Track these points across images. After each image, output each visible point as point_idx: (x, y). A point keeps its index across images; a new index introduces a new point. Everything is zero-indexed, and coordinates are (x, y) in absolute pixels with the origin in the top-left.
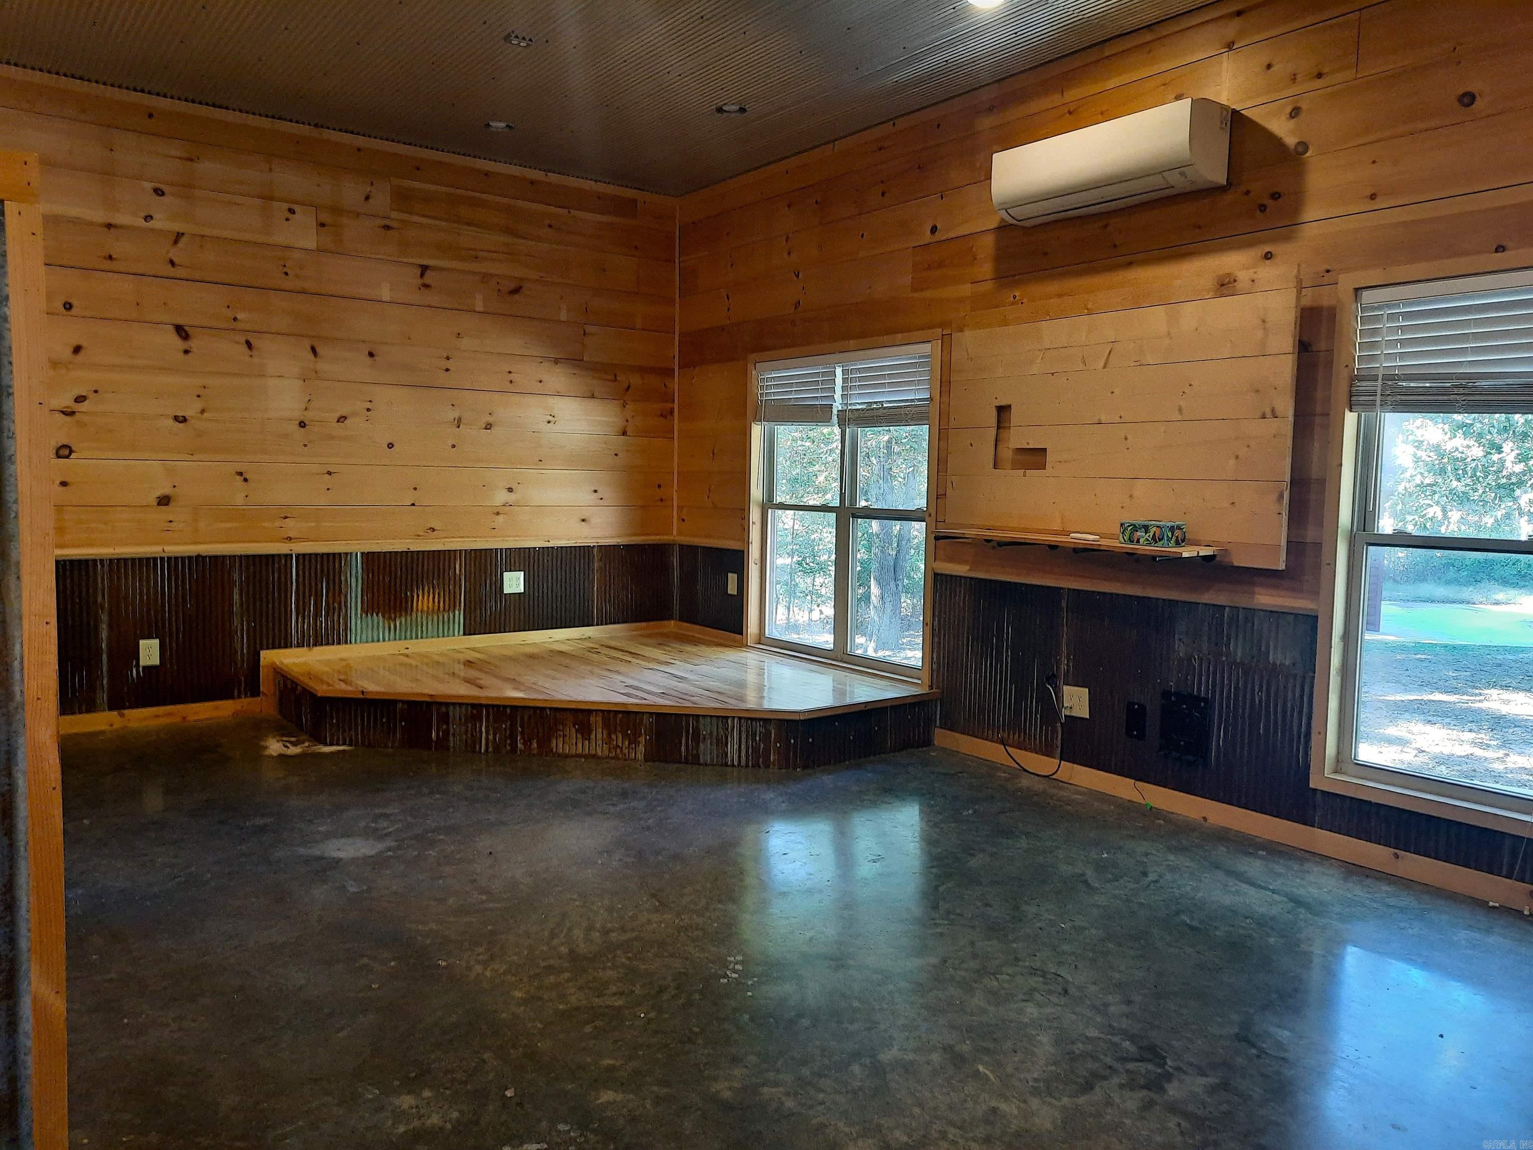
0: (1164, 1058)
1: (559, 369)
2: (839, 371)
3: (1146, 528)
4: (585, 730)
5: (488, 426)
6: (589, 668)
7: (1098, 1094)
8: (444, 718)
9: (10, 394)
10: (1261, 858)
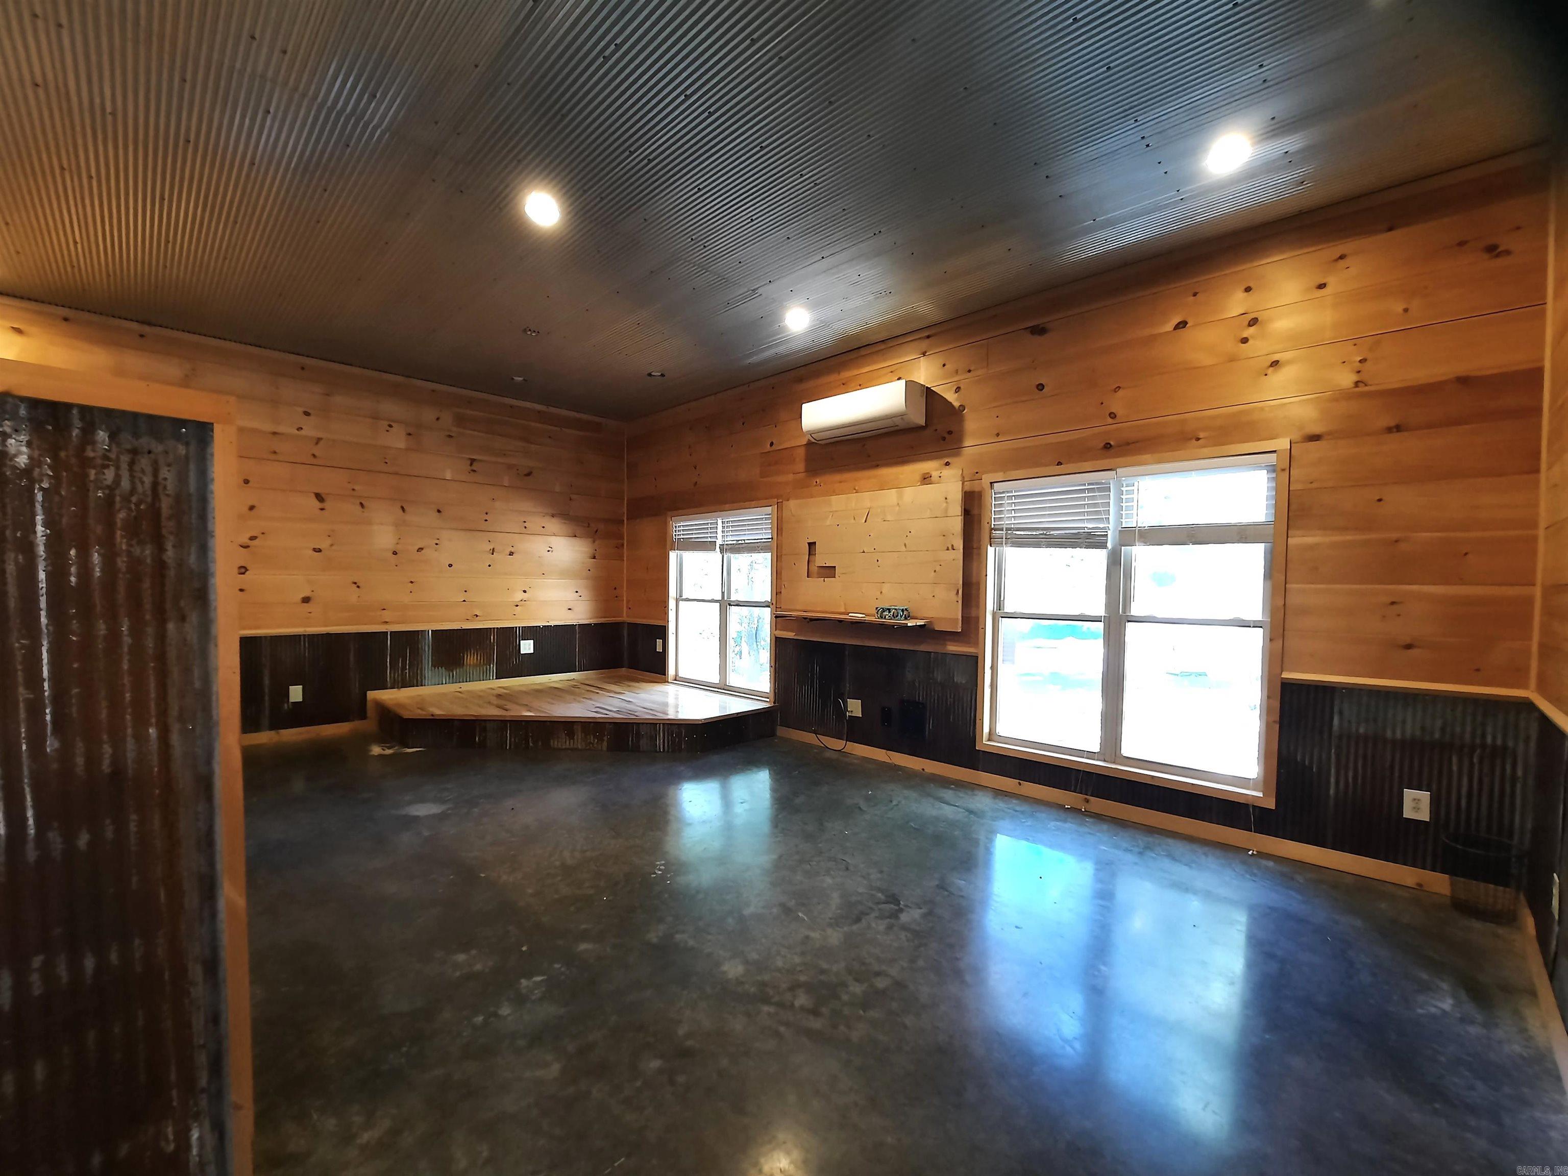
0: (899, 901)
1: (554, 520)
2: (720, 522)
3: (889, 610)
4: (571, 735)
5: (511, 554)
6: (572, 697)
7: (864, 923)
8: (484, 729)
9: (213, 536)
10: (952, 789)
